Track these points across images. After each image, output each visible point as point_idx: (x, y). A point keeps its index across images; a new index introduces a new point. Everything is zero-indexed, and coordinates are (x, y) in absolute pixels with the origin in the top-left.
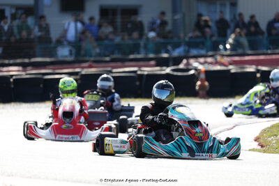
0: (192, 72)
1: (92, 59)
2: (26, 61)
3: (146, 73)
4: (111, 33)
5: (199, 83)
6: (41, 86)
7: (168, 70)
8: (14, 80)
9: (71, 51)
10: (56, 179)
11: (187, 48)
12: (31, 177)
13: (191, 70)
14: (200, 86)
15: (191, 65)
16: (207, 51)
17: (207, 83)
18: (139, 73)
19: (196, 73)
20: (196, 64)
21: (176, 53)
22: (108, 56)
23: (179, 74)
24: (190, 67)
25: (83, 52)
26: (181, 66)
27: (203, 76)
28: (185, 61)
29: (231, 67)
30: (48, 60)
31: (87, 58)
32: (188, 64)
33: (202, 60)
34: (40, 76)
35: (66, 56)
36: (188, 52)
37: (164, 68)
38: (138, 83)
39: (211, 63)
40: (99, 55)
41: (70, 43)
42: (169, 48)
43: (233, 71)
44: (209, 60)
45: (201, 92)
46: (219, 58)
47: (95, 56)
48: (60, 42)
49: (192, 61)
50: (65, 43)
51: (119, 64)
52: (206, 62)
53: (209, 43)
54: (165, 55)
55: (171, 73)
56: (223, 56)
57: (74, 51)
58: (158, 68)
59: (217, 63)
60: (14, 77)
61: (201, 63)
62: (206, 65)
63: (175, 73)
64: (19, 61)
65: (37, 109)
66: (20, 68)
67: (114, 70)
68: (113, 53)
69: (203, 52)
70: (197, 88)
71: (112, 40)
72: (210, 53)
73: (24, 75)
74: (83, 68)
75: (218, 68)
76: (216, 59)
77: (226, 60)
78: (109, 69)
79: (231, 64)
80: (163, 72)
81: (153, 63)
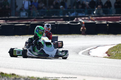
0: (79, 23)
1: (36, 17)
2: (7, 18)
3: (59, 23)
4: (44, 6)
5: (82, 28)
6: (13, 29)
7: (69, 23)
8: (2, 26)
9: (26, 14)
10: (19, 69)
11: (77, 13)
12: (8, 68)
13: (78, 22)
14: (82, 29)
15: (79, 20)
16: (86, 14)
17: (85, 28)
18: (56, 23)
19: (81, 24)
20: (80, 20)
21: (72, 15)
22: (42, 16)
23: (73, 24)
24: (78, 21)
25: (31, 14)
26: (74, 21)
27: (83, 25)
28: (76, 19)
29: (96, 21)
30: (16, 17)
31: (33, 17)
32: (77, 20)
33: (83, 18)
34: (13, 24)
35: (24, 16)
36: (78, 15)
37: (67, 22)
38: (55, 28)
39: (87, 20)
40: (39, 16)
41: (26, 10)
42: (69, 13)
43: (97, 23)
44: (87, 18)
45: (83, 32)
46: (91, 17)
47: (37, 16)
48: (22, 10)
49: (79, 19)
50: (24, 10)
51: (47, 19)
52: (85, 19)
53: (86, 11)
54: (67, 16)
55: (70, 23)
56: (93, 16)
57: (28, 14)
58: (64, 22)
59: (90, 20)
60: (2, 25)
61: (83, 20)
62: (85, 20)
63: (72, 24)
64: (3, 18)
65: (11, 39)
66: (4, 21)
67: (45, 22)
68: (45, 15)
69: (84, 15)
70: (81, 30)
71: (44, 9)
72: (87, 15)
73: (6, 24)
74: (31, 21)
75: (90, 22)
76: (89, 18)
77: (94, 18)
78: (43, 22)
79: (96, 20)
80: (66, 23)
81: (62, 19)
